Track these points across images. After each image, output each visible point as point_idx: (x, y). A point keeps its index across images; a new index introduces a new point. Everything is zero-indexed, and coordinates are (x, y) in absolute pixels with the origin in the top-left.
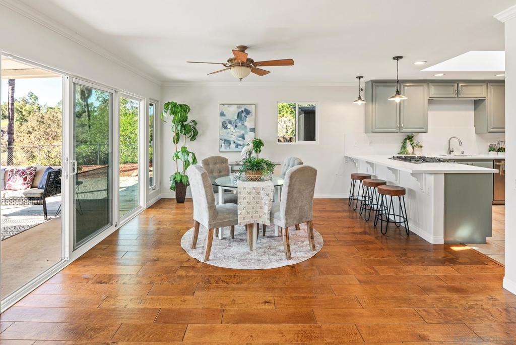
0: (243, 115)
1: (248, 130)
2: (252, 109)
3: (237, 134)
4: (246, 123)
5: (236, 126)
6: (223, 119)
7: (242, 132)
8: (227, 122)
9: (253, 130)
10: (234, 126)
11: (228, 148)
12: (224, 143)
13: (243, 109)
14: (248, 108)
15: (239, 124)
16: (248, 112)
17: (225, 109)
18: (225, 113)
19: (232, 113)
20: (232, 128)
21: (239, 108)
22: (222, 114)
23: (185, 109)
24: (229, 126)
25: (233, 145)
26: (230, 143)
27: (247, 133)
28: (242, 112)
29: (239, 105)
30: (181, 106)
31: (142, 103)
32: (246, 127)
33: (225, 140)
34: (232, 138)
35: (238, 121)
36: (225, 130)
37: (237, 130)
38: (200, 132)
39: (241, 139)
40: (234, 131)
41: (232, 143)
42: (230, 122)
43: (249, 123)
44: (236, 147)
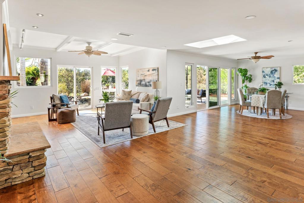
0: (273, 72)
1: (276, 78)
2: (278, 69)
3: (270, 80)
4: (275, 75)
5: (270, 77)
6: (264, 74)
7: (273, 79)
8: (266, 75)
9: (279, 78)
10: (269, 76)
11: (266, 86)
12: (264, 84)
13: (273, 69)
14: (276, 69)
15: (272, 76)
16: (276, 70)
17: (264, 70)
18: (264, 71)
19: (268, 71)
20: (268, 78)
21: (271, 69)
22: (263, 72)
23: (246, 71)
24: (266, 76)
25: (268, 85)
26: (267, 84)
27: (275, 79)
28: (273, 70)
29: (272, 68)
30: (244, 69)
31: (229, 70)
32: (275, 77)
33: (265, 82)
34: (268, 82)
35: (271, 74)
36: (265, 78)
37: (270, 78)
38: (253, 79)
39: (272, 82)
40: (269, 79)
41: (268, 84)
42: (267, 75)
43: (277, 75)
44: (270, 85)
